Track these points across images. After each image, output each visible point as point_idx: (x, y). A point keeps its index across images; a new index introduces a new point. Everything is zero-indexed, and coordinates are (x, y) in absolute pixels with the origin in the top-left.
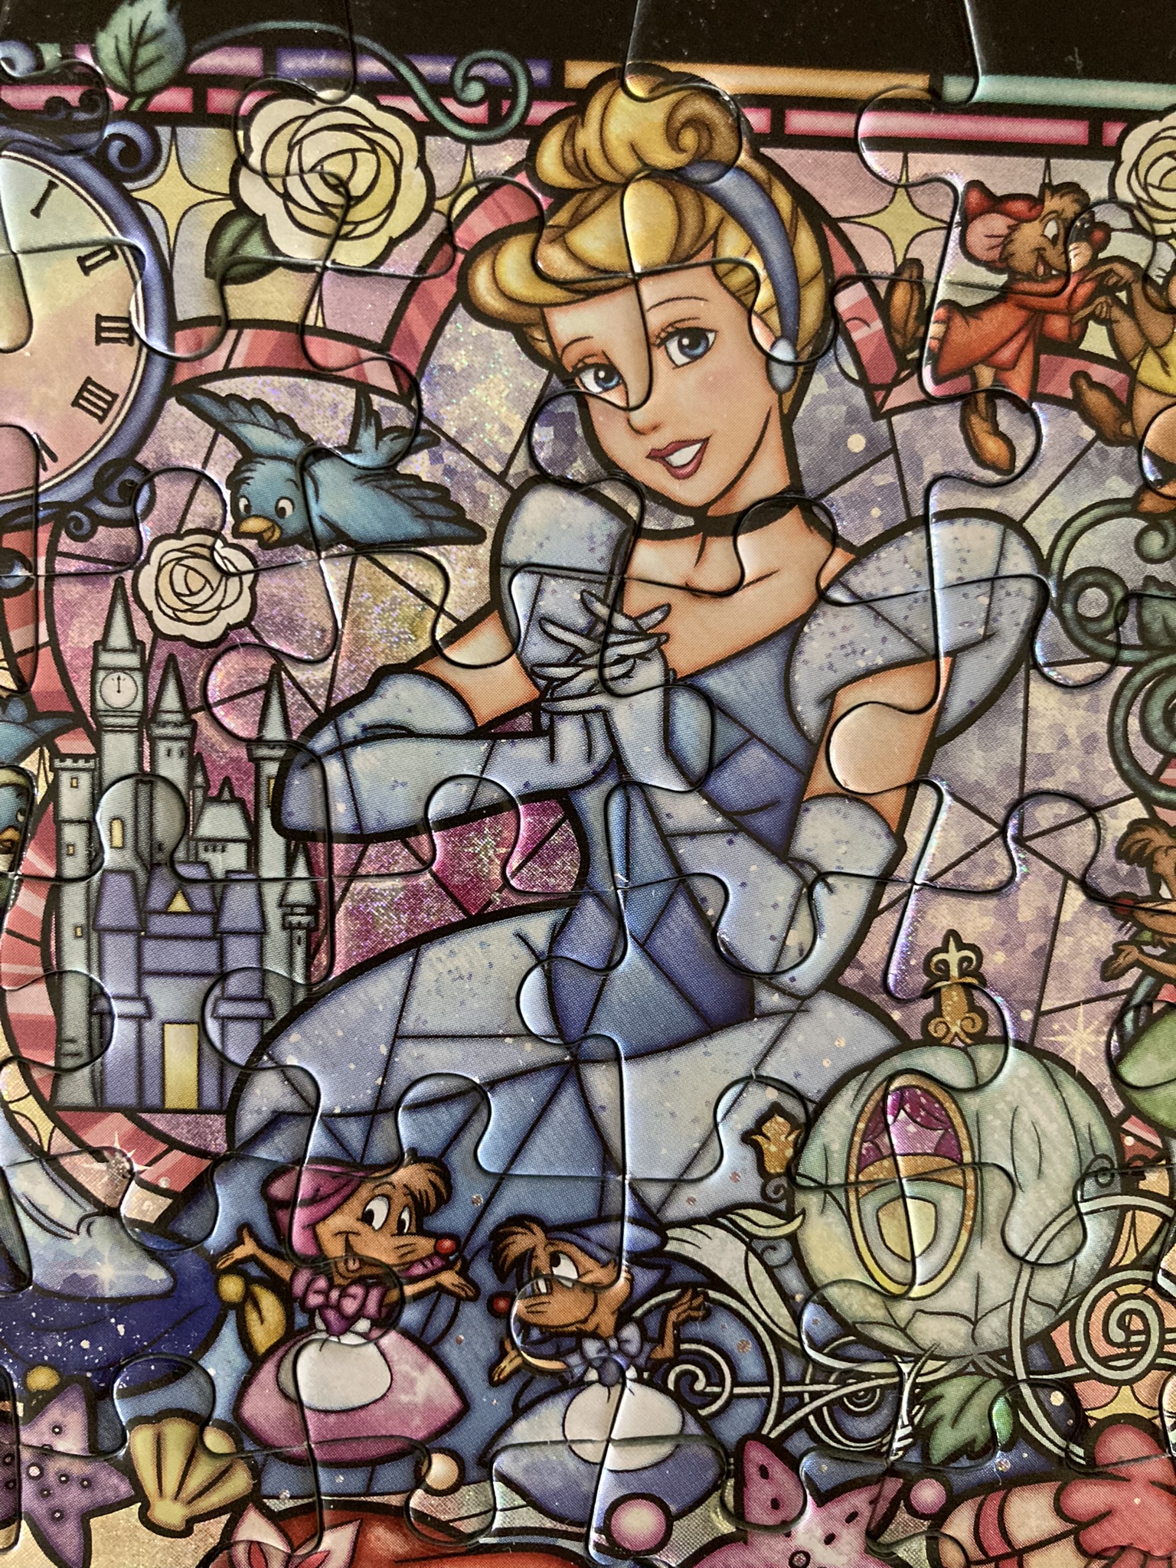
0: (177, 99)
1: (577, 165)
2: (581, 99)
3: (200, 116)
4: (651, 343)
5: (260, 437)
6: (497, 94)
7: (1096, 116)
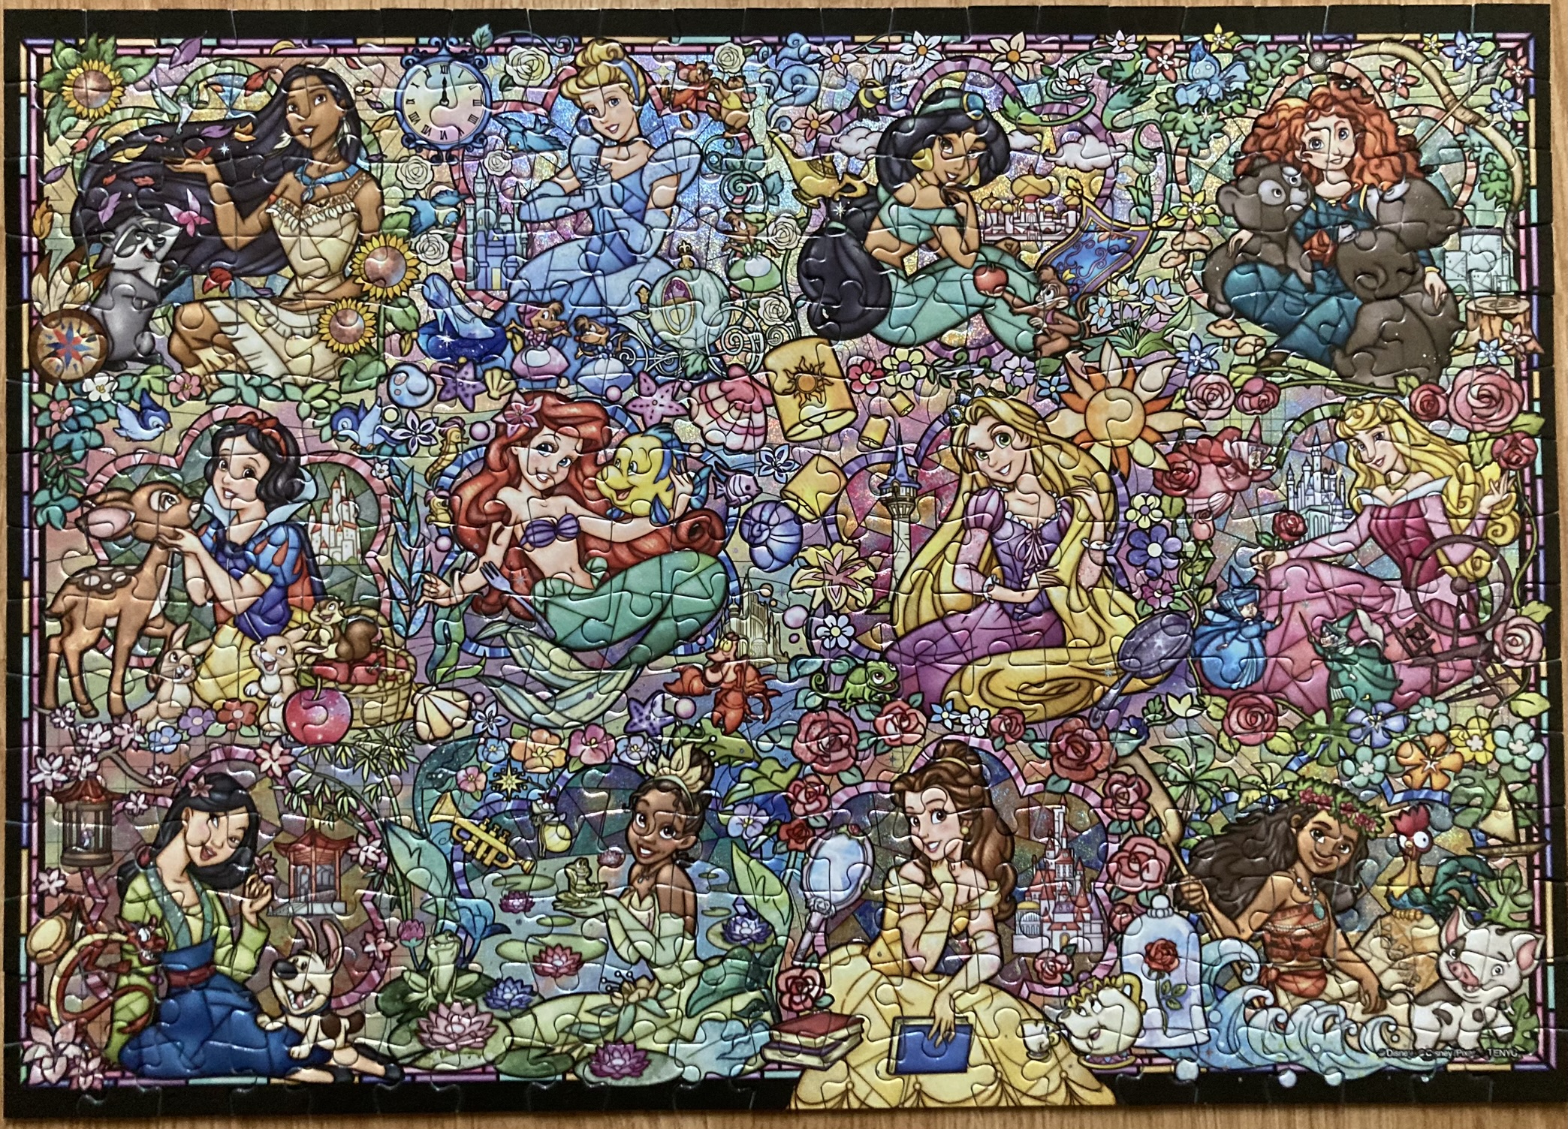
0: (492, 50)
1: (585, 61)
2: (586, 46)
3: (497, 53)
4: (606, 102)
5: (512, 127)
6: (566, 46)
7: (708, 45)
